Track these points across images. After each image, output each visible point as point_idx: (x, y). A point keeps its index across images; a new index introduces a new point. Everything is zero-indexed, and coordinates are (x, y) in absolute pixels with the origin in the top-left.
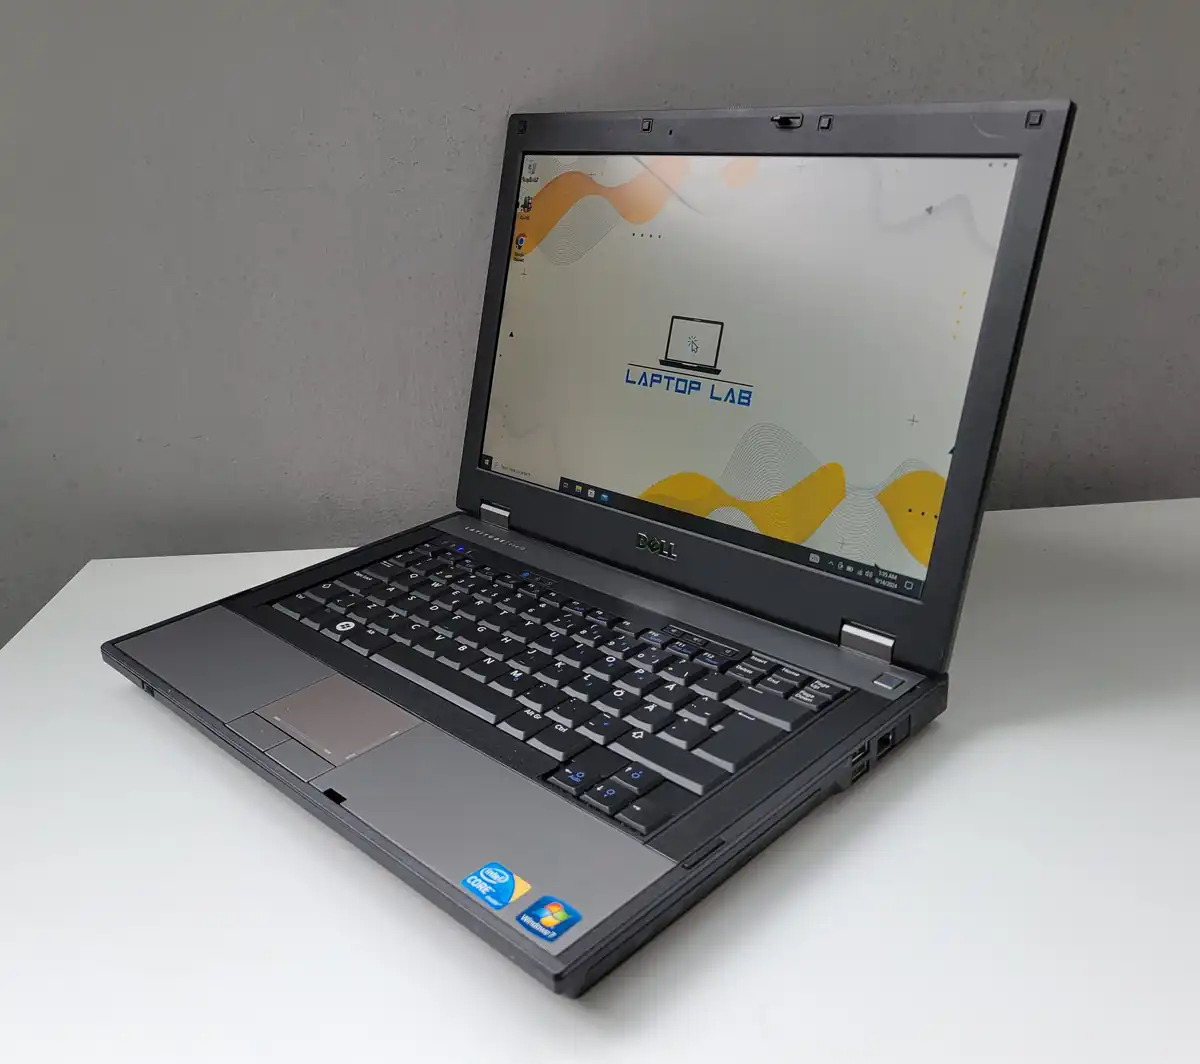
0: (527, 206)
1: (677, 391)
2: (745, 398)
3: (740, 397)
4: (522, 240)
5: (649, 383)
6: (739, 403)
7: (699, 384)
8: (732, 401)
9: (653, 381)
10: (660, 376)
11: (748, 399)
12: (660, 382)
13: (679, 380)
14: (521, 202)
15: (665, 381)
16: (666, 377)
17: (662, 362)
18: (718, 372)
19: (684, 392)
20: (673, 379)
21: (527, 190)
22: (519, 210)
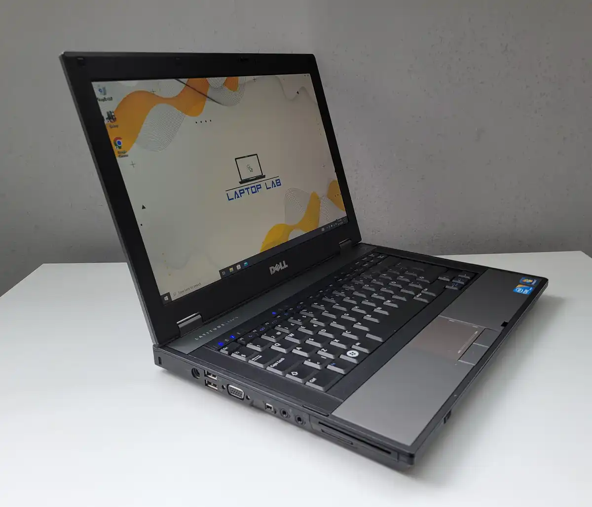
0: (111, 117)
1: (253, 193)
2: (278, 183)
3: (277, 183)
4: (119, 143)
5: (240, 196)
6: (278, 186)
7: (260, 185)
8: (275, 186)
9: (241, 193)
10: (243, 190)
11: (279, 182)
12: (244, 193)
13: (251, 187)
14: (105, 116)
15: (246, 191)
16: (245, 189)
17: (241, 183)
18: (264, 177)
19: (256, 192)
20: (249, 188)
21: (105, 108)
22: (106, 122)
